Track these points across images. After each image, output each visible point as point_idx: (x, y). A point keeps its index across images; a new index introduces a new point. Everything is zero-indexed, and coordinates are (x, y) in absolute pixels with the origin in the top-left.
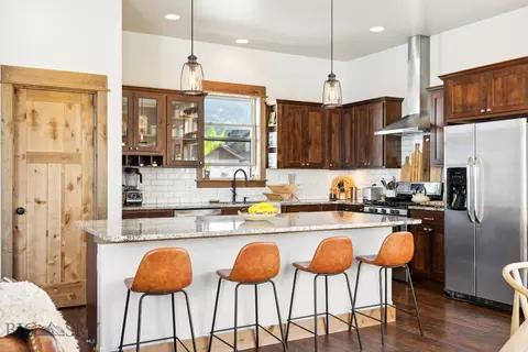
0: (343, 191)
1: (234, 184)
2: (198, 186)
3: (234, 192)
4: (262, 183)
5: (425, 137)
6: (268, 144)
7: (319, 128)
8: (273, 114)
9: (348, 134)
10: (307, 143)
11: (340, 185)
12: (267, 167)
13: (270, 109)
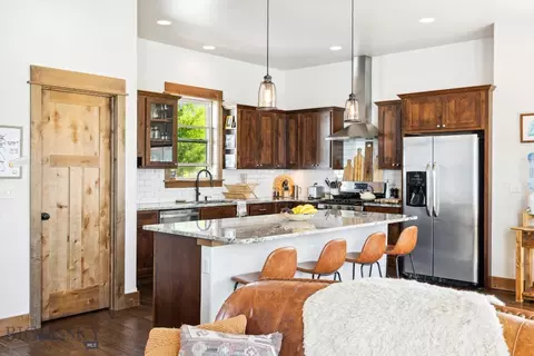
0: (287, 189)
1: (197, 184)
2: (166, 187)
3: (197, 191)
4: (219, 183)
5: (367, 143)
6: (224, 146)
7: (269, 132)
8: (230, 118)
9: (292, 137)
10: (260, 145)
11: (285, 184)
12: (224, 167)
13: (226, 112)
